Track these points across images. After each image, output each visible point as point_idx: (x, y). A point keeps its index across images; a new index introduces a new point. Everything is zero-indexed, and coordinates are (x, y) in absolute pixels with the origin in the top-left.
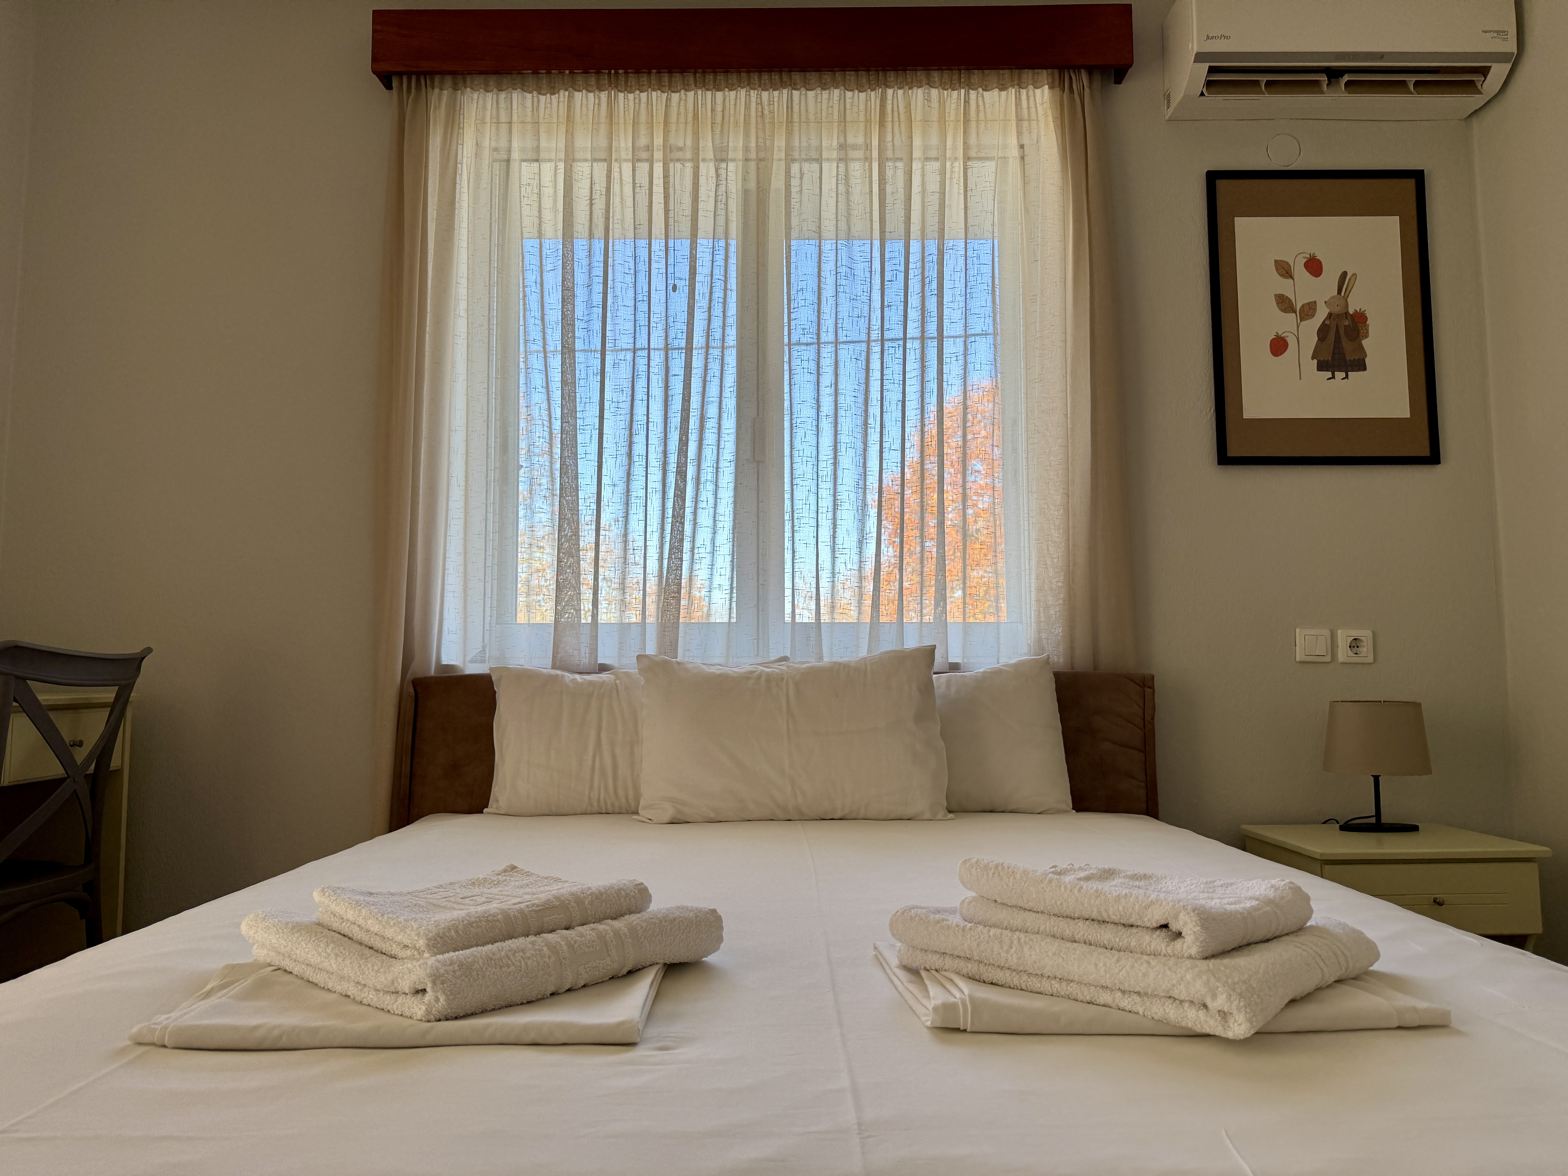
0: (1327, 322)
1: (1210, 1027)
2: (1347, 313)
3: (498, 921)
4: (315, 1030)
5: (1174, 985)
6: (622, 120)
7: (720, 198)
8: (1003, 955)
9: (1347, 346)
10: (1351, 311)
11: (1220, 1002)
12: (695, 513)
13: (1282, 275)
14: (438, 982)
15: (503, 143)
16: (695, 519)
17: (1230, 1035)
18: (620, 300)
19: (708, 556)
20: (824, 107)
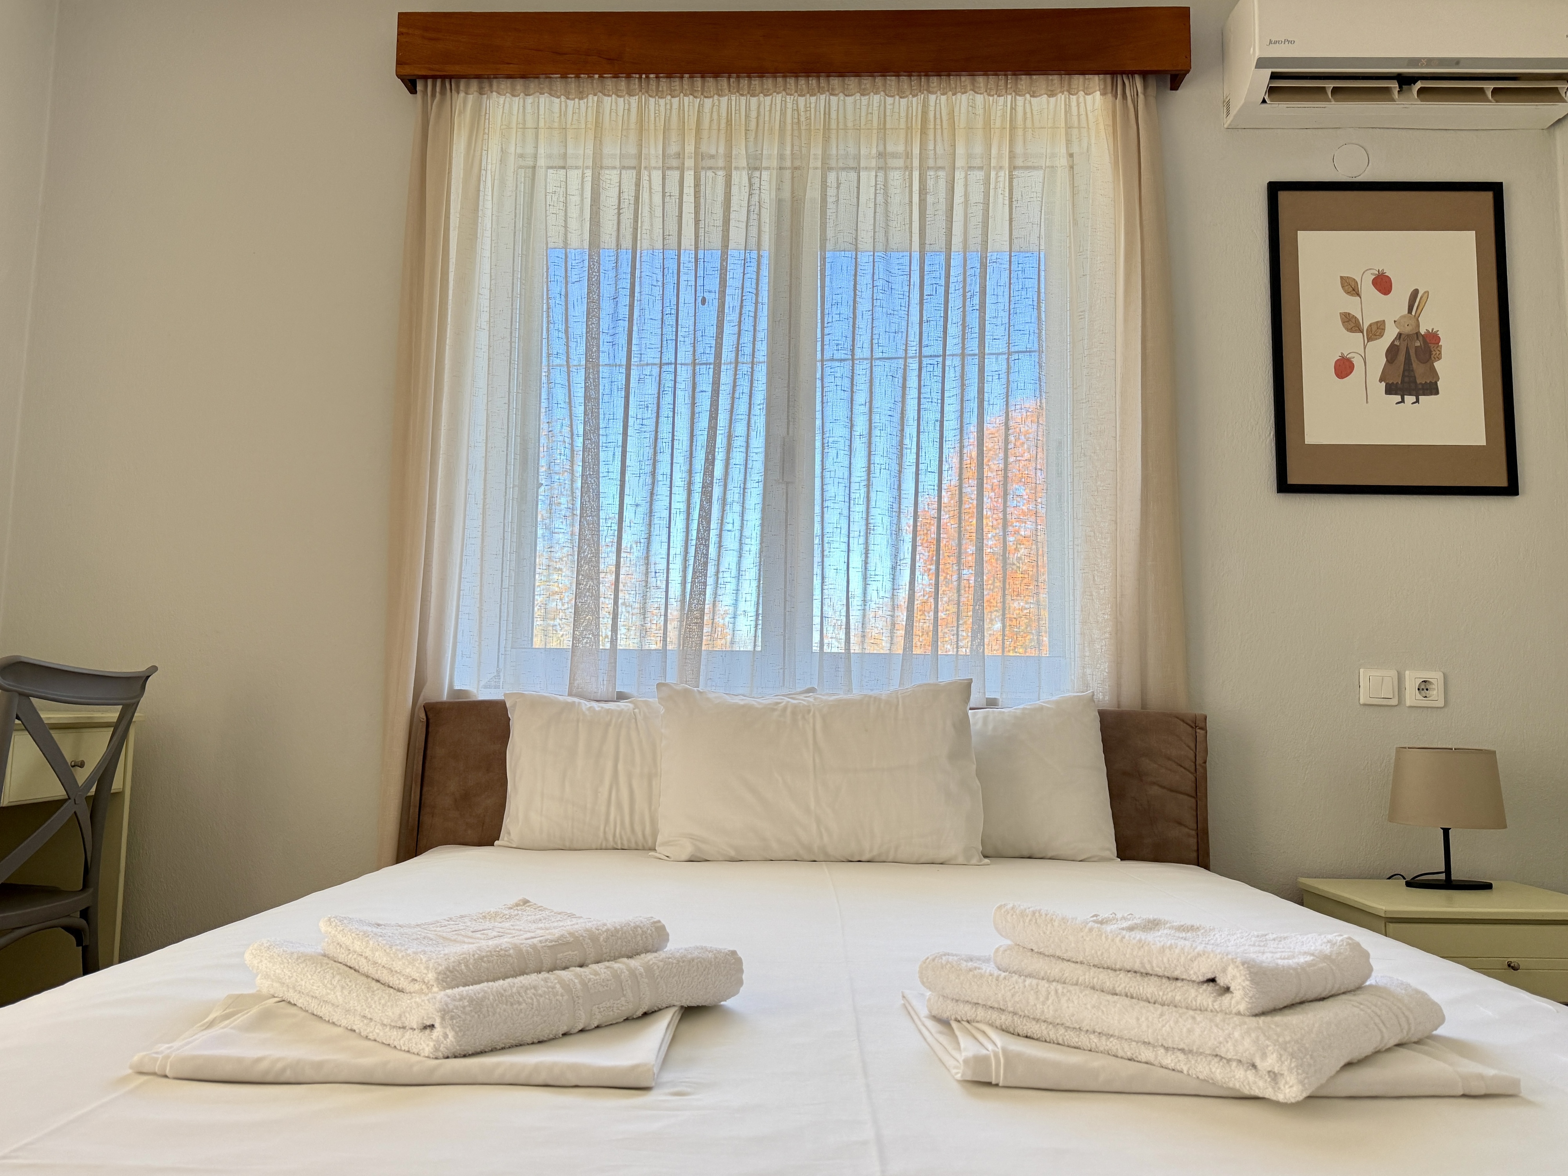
0: (1397, 343)
1: (1259, 1088)
2: (1418, 334)
3: (509, 956)
4: (320, 1065)
5: (1220, 1043)
6: (652, 127)
7: (752, 208)
8: (1039, 1006)
9: (1419, 369)
10: (1423, 331)
11: (1270, 1062)
12: (720, 536)
13: (1348, 293)
14: (447, 1017)
15: (530, 150)
16: (720, 542)
17: (1281, 1098)
18: (647, 312)
19: (734, 581)
20: (863, 114)
